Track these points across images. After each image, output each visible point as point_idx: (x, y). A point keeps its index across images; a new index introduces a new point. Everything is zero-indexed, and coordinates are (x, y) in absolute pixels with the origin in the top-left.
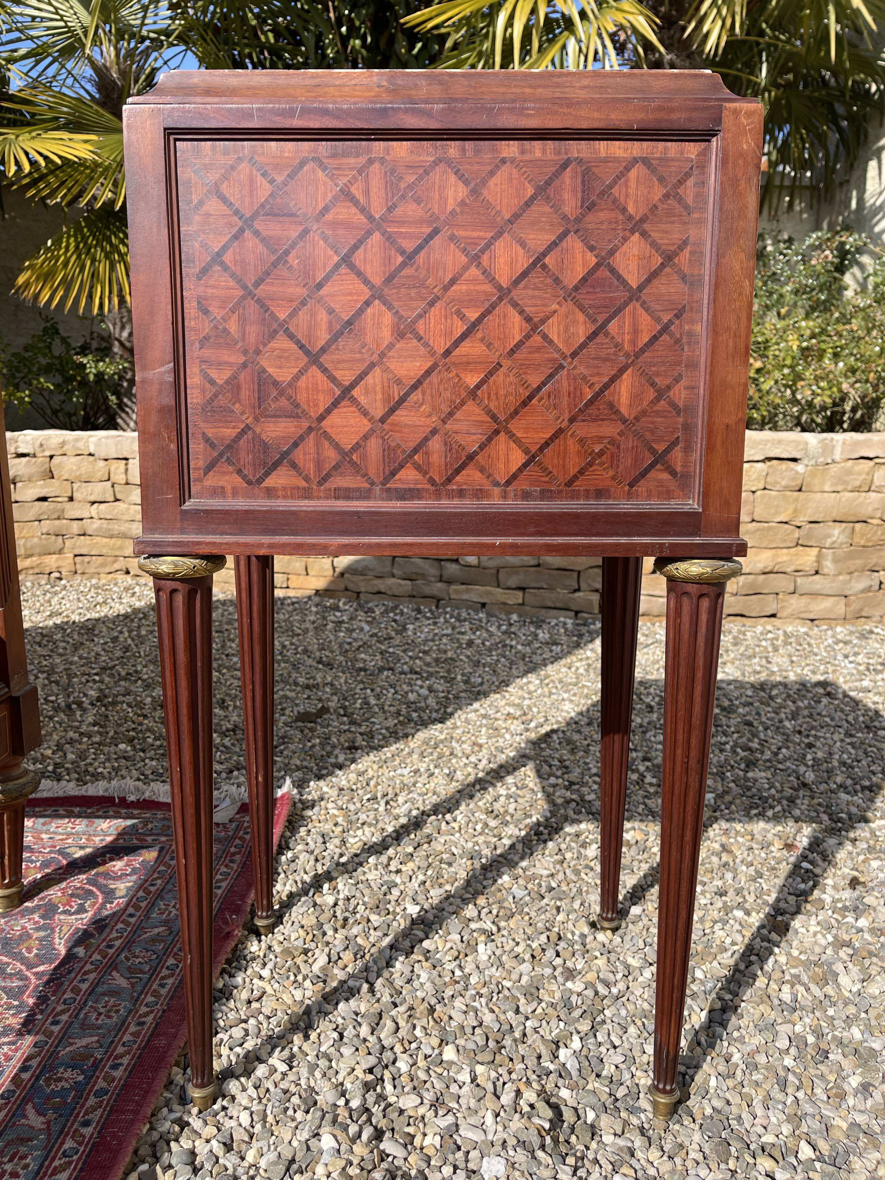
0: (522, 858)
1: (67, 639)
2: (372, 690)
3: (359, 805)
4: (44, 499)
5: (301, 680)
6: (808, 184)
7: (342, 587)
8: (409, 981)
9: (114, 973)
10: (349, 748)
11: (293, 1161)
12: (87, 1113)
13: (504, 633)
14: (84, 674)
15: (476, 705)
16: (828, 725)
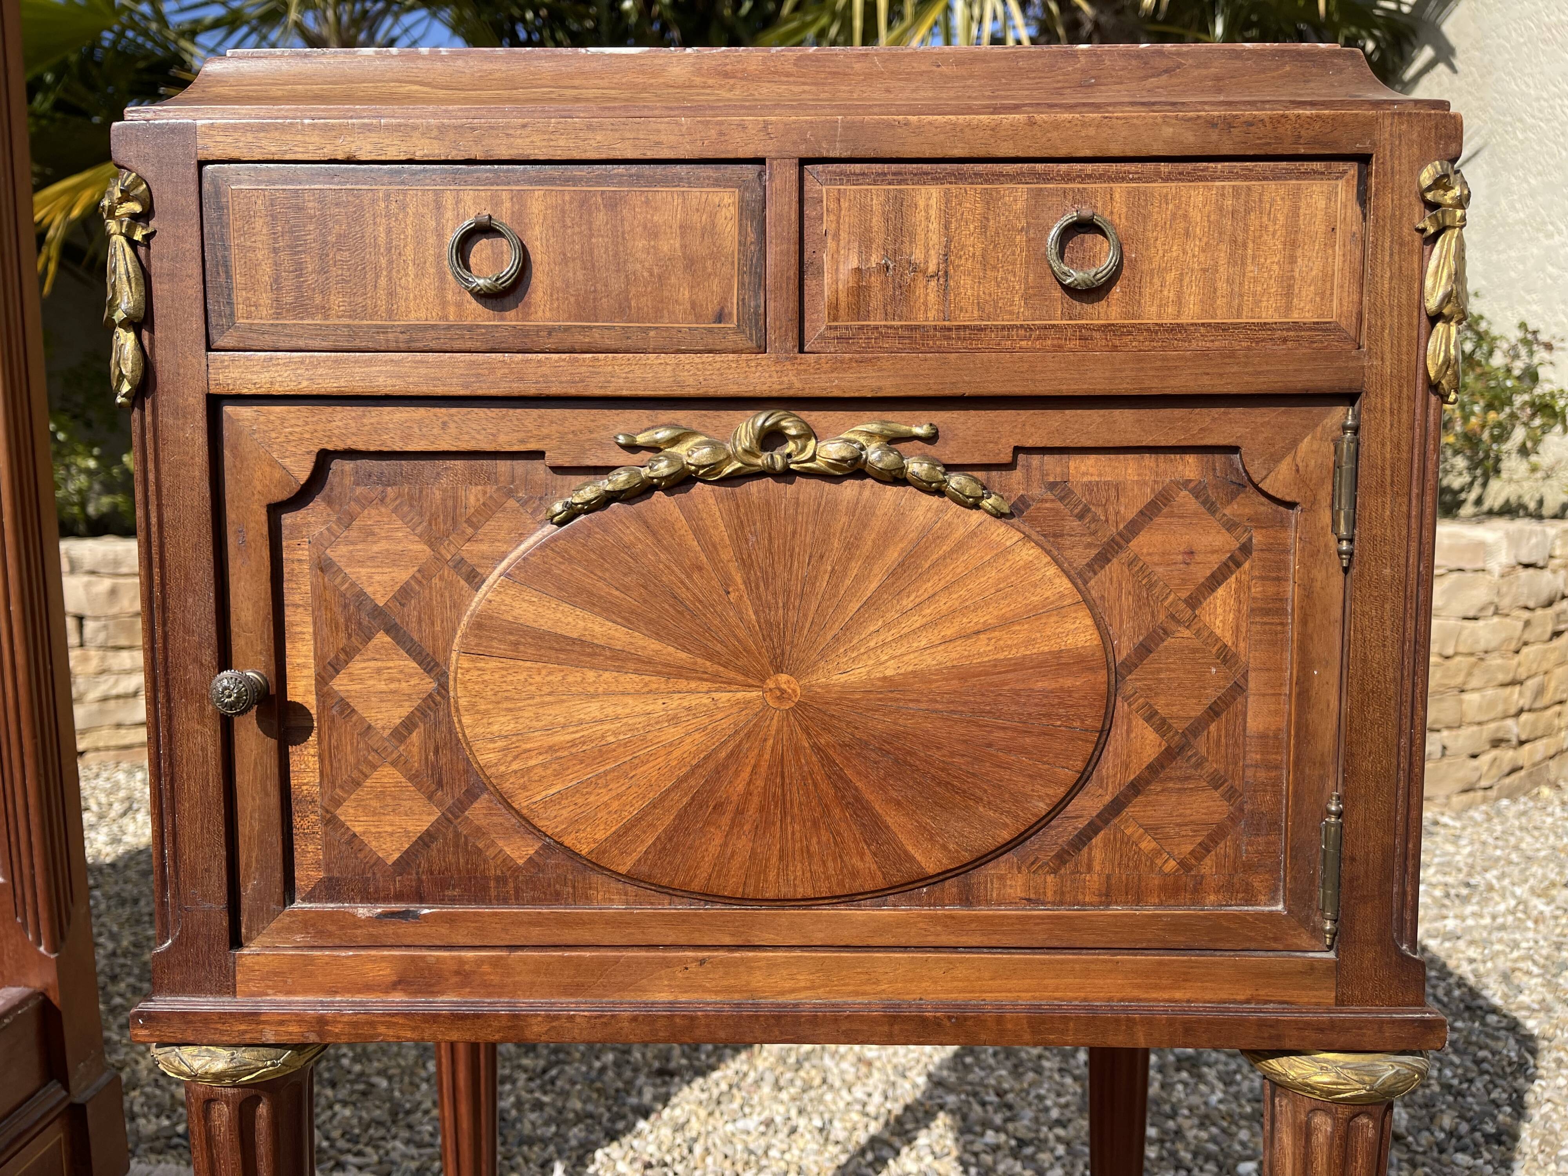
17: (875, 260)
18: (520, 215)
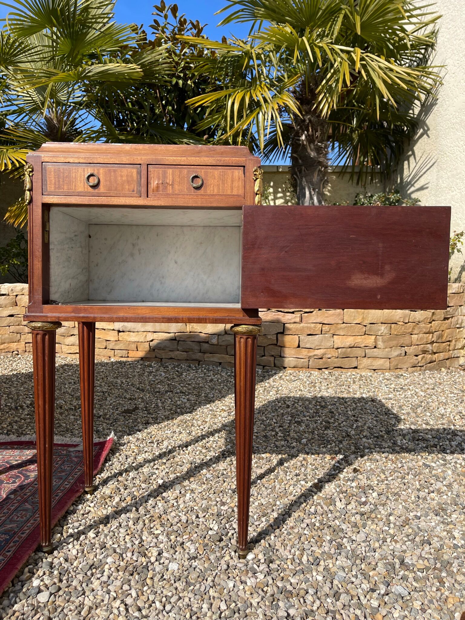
0: (214, 464)
1: (19, 380)
2: (161, 400)
3: (145, 445)
4: (12, 316)
5: (128, 396)
6: (379, 171)
7: (154, 356)
8: (154, 507)
9: (26, 504)
10: (145, 424)
11: (93, 565)
12: (9, 548)
13: (229, 376)
14: (24, 395)
15: (208, 406)
16: (368, 413)
17: (160, 182)
18: (98, 173)
